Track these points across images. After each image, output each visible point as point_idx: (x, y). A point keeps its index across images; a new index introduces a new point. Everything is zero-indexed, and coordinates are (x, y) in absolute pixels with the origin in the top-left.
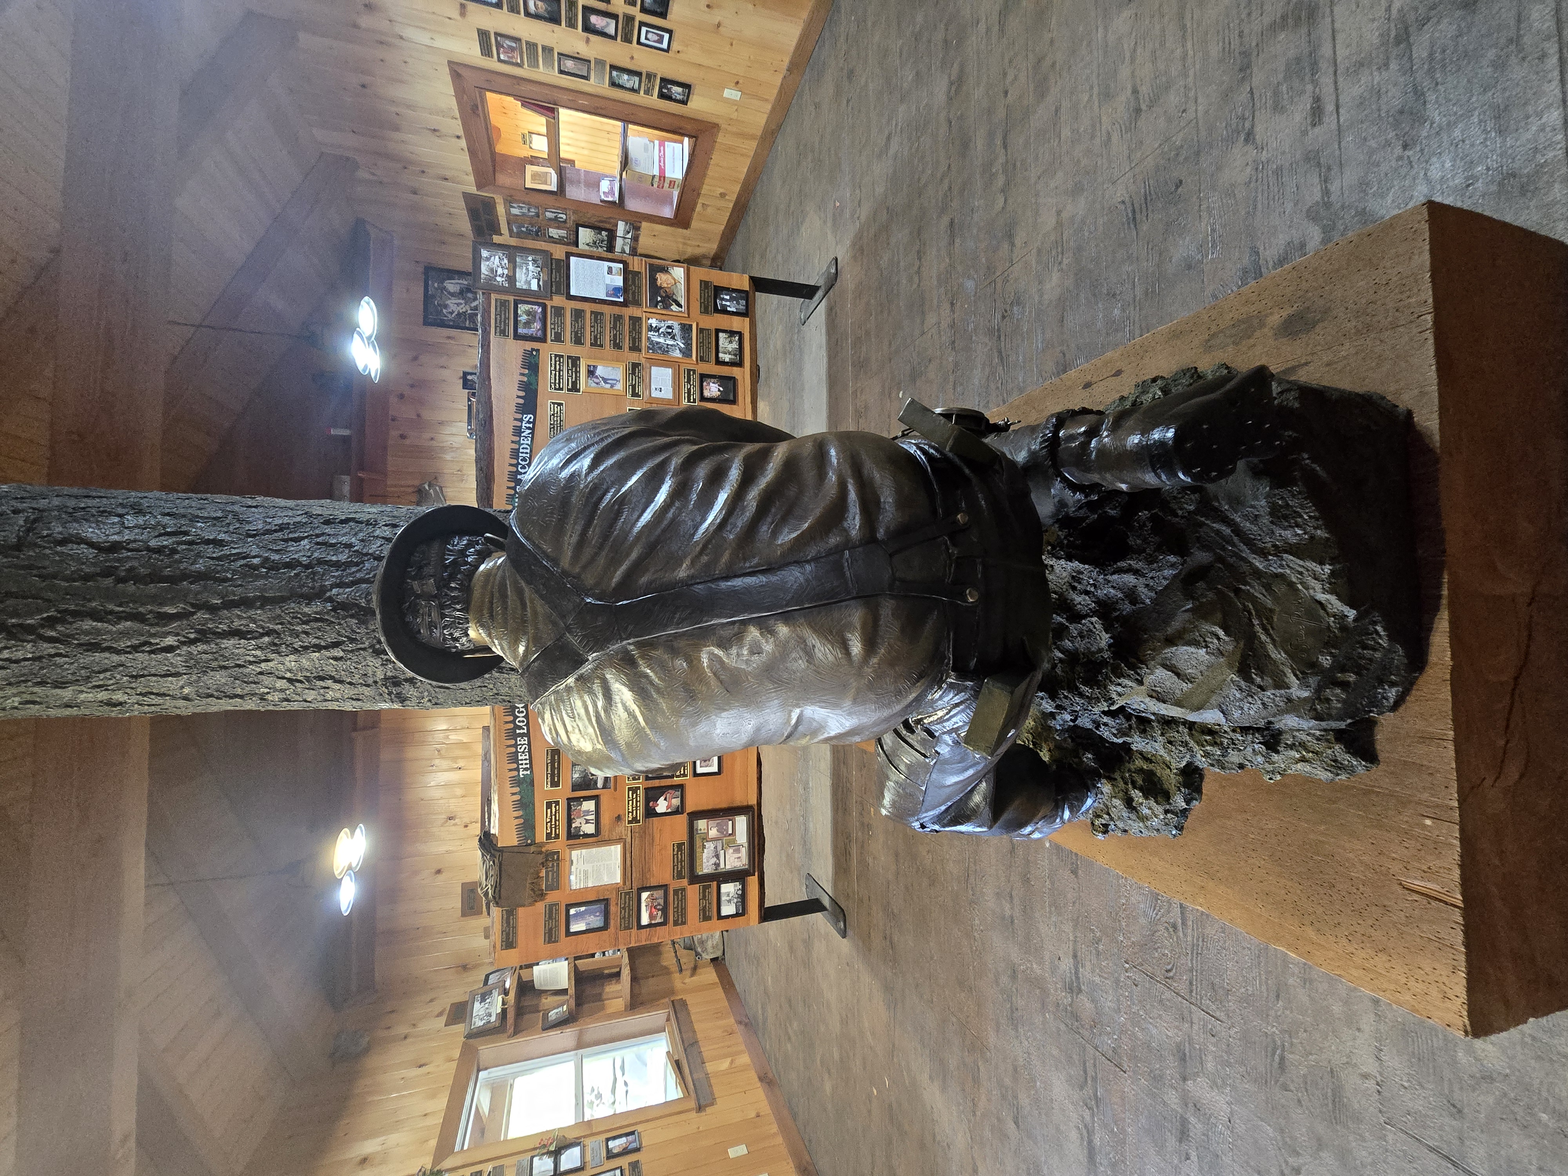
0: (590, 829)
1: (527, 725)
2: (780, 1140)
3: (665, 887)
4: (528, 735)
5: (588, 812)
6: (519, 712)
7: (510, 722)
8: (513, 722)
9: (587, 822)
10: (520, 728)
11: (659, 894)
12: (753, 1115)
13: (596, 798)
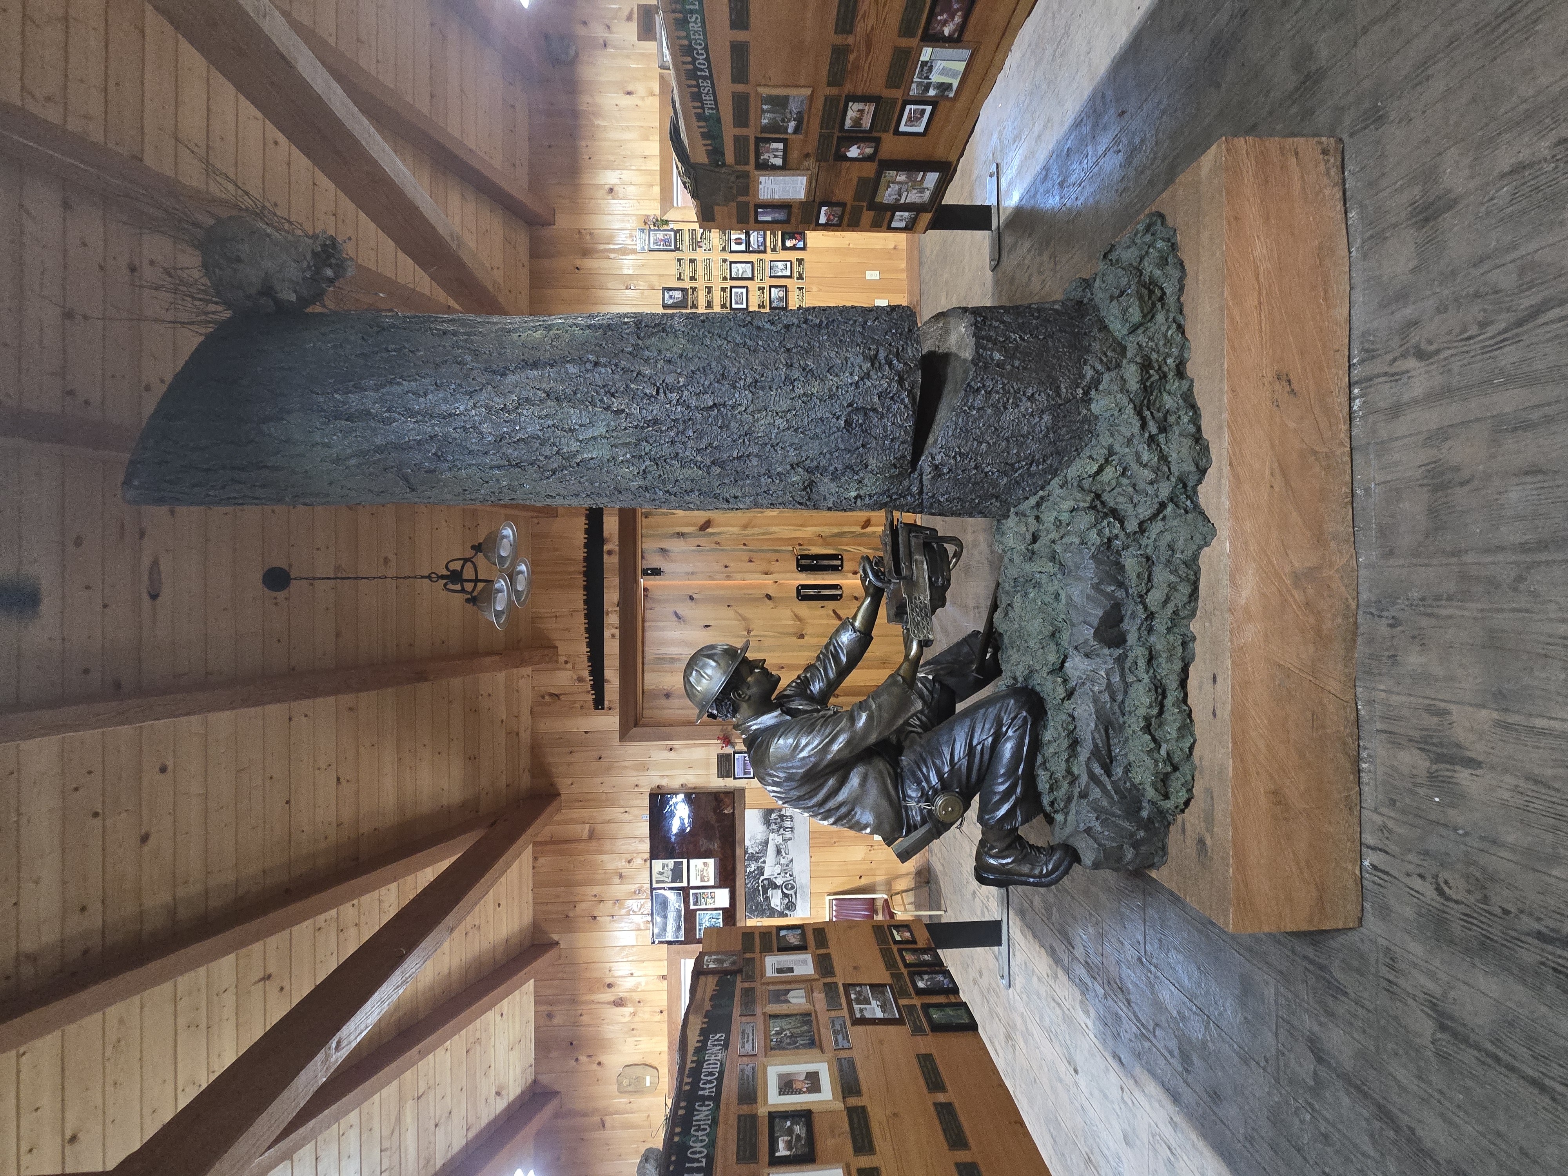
0: (779, 162)
1: (709, 68)
2: (904, 276)
3: (843, 205)
4: (711, 77)
5: (777, 150)
6: (698, 54)
7: (689, 63)
8: (693, 62)
9: (775, 156)
10: (702, 70)
11: (838, 210)
12: (892, 247)
13: (785, 141)
